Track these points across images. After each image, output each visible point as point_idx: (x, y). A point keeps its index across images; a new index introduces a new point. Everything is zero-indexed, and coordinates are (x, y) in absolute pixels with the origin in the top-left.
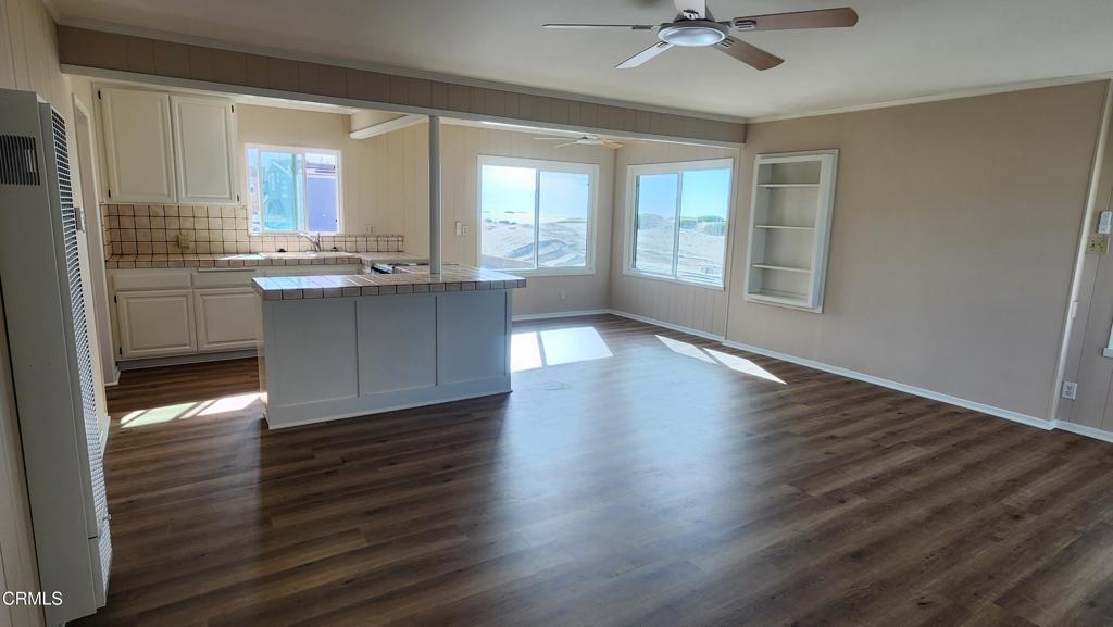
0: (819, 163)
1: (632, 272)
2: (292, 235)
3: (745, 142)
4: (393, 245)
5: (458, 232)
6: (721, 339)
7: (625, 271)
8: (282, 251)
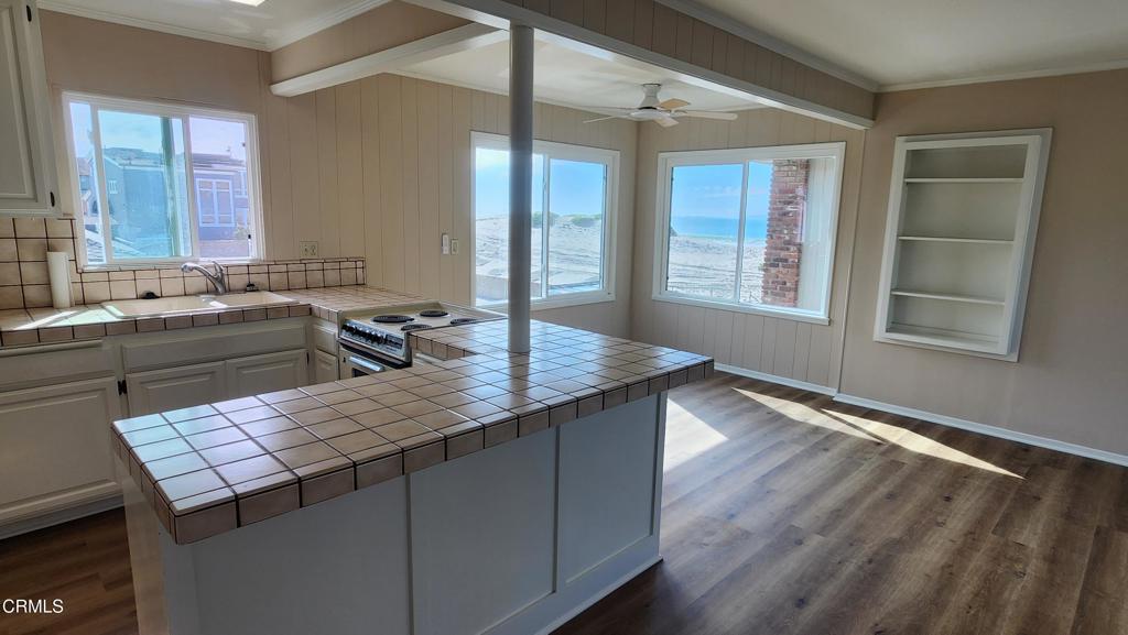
0: (1022, 150)
1: (664, 297)
2: (170, 266)
3: (874, 119)
4: (349, 276)
5: (446, 250)
6: (831, 392)
7: (655, 295)
8: (150, 296)
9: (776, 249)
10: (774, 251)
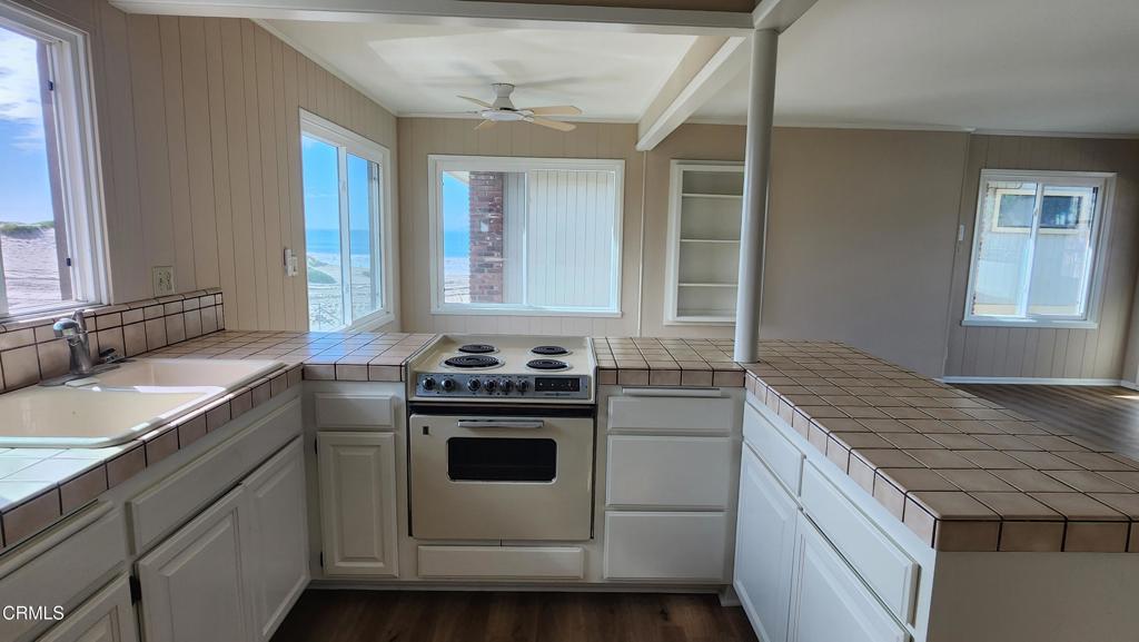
4: (210, 318)
9: (480, 255)
10: (478, 258)
